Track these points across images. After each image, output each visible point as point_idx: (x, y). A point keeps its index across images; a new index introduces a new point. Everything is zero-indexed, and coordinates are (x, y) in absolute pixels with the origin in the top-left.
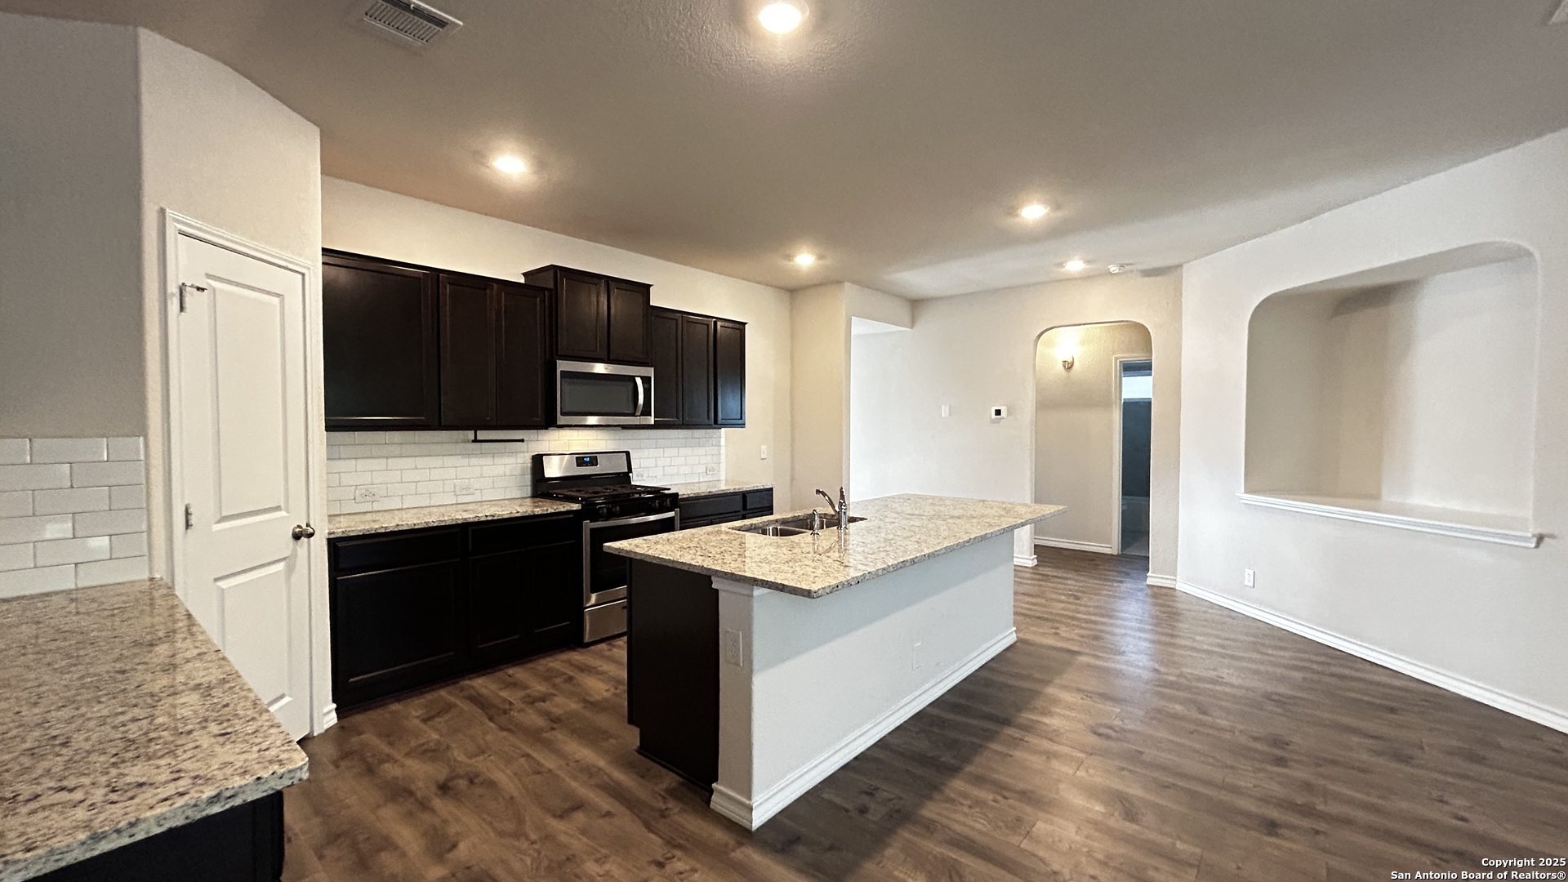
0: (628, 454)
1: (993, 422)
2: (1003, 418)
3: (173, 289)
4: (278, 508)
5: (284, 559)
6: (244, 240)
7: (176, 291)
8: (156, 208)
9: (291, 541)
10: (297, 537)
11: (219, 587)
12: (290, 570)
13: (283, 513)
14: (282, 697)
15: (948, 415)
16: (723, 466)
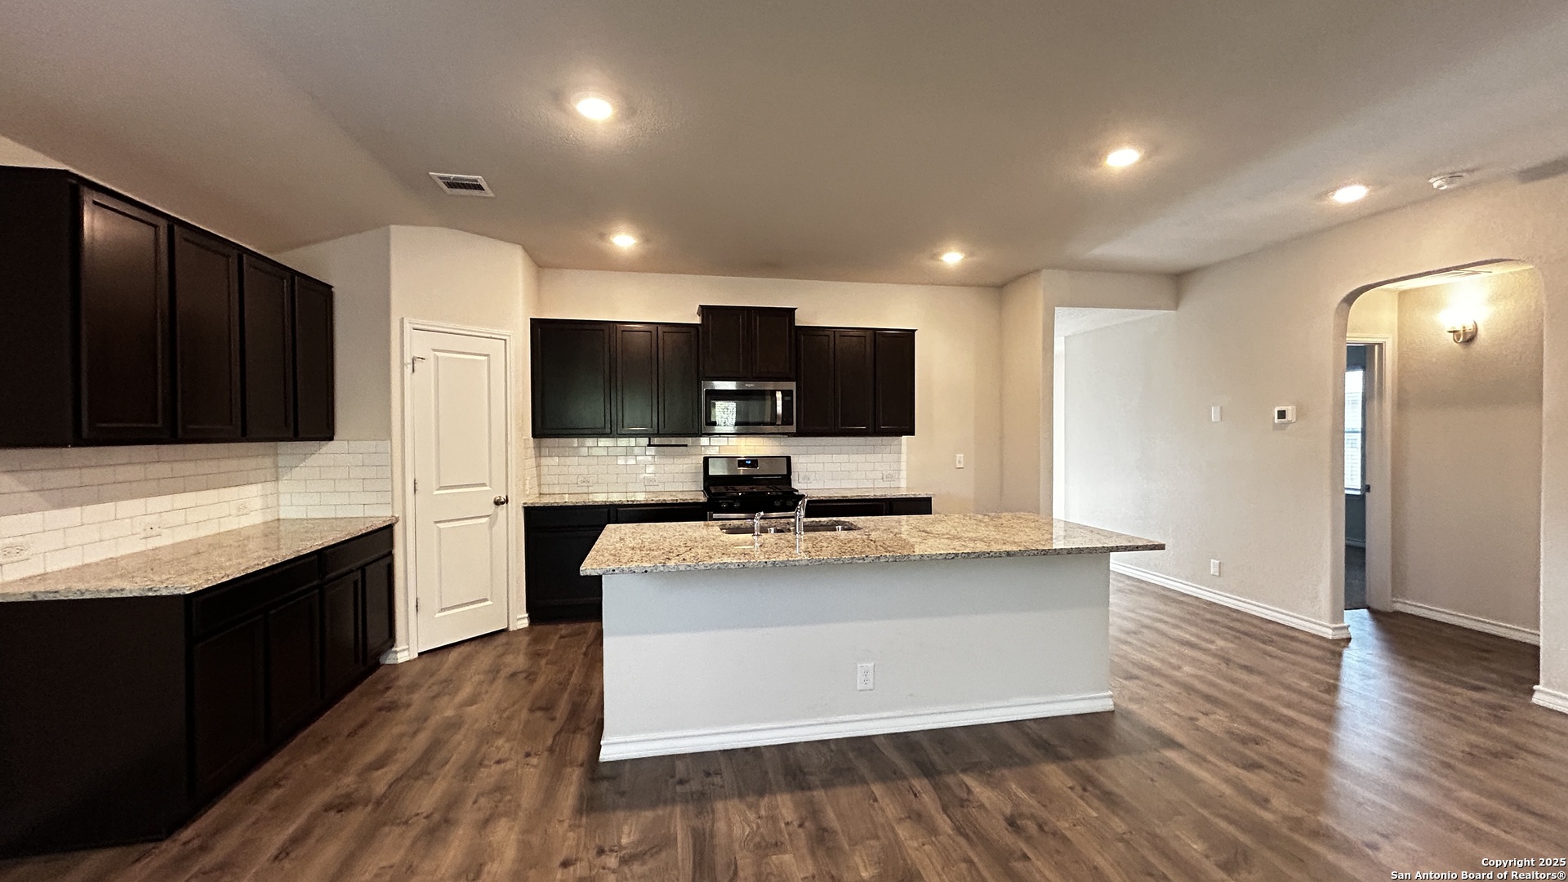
0: (788, 459)
1: (1276, 427)
2: (1290, 422)
3: (408, 360)
4: (484, 485)
5: (488, 516)
6: (458, 326)
7: (410, 361)
8: (400, 317)
9: (494, 505)
10: (497, 503)
11: (438, 527)
12: (491, 525)
13: (488, 488)
14: (485, 600)
15: (1219, 420)
16: (904, 474)
